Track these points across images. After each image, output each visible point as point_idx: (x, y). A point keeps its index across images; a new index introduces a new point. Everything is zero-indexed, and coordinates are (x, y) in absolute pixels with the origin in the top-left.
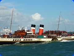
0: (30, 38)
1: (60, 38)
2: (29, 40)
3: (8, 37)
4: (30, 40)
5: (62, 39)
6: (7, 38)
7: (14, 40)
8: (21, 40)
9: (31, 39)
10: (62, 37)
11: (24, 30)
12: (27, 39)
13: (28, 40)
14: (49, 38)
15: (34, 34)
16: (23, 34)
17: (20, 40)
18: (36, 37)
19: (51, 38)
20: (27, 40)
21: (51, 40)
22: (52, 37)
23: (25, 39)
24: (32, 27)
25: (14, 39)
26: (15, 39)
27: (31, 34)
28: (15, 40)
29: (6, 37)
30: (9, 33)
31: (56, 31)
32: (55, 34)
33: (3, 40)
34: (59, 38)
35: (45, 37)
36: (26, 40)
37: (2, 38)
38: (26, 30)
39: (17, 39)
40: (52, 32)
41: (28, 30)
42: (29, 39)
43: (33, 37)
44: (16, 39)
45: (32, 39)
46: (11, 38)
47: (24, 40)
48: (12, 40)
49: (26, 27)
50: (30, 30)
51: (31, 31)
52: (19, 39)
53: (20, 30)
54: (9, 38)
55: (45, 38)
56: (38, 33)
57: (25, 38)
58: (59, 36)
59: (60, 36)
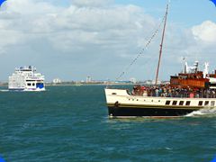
3: (152, 93)
6: (149, 95)
7: (168, 103)
8: (191, 105)
11: (201, 73)
12: (210, 100)
13: (213, 103)
16: (198, 84)
17: (188, 103)
23: (204, 100)
25: (169, 99)
26: (172, 100)
28: (171, 104)
29: (145, 94)
33: (135, 102)
36: (207, 103)
37: (133, 97)
38: (206, 72)
39: (179, 100)
41: (213, 72)
44: (175, 99)
46: (160, 95)
47: (200, 103)
48: (164, 104)
52: (185, 100)
53: (188, 71)
54: (154, 95)
57: (205, 97)
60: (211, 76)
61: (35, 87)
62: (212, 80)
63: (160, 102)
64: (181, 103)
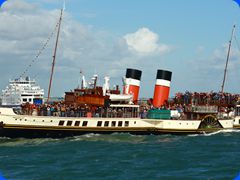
0: (119, 116)
1: (230, 118)
2: (117, 125)
4: (120, 123)
5: (237, 123)
7: (61, 123)
9: (124, 120)
10: (236, 115)
11: (100, 89)
12: (111, 120)
13: (114, 123)
14: (189, 118)
15: (135, 102)
16: (97, 101)
17: (85, 123)
18: (142, 113)
19: (195, 119)
20: (110, 125)
21: (196, 127)
22: (202, 115)
23: (103, 120)
24: (128, 76)
25: (62, 119)
26: (66, 120)
27: (124, 102)
28: (65, 125)
30: (32, 98)
31: (215, 94)
32: (211, 104)
33: (23, 123)
34: (226, 118)
35: (174, 113)
36: (107, 123)
37: (21, 117)
38: (106, 87)
39: (74, 120)
40: (202, 99)
41: (114, 88)
42: (117, 120)
43: (133, 113)
44: (70, 119)
45: (127, 123)
46: (52, 115)
47: (99, 123)
49: (107, 79)
50: (121, 89)
51: (124, 93)
52: (82, 120)
55: (176, 119)
56: (151, 100)
57: (104, 116)
58: (228, 112)
59: (231, 114)
60: (112, 92)
61: (32, 102)
62: (113, 97)
63: (52, 122)
64: (77, 123)
